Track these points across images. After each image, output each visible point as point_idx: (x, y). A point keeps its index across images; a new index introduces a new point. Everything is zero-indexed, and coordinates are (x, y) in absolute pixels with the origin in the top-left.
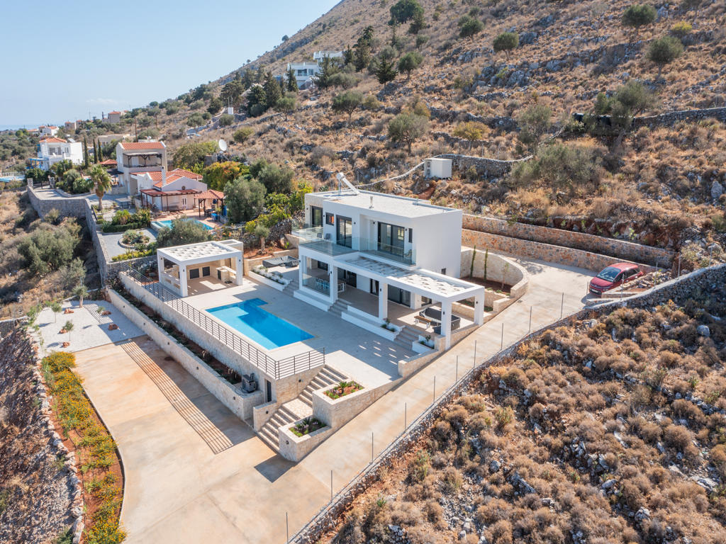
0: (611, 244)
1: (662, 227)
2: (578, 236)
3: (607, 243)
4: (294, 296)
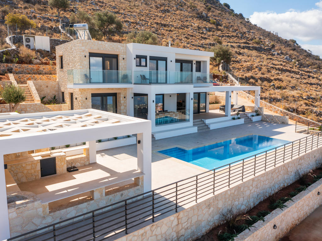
4: (156, 139)
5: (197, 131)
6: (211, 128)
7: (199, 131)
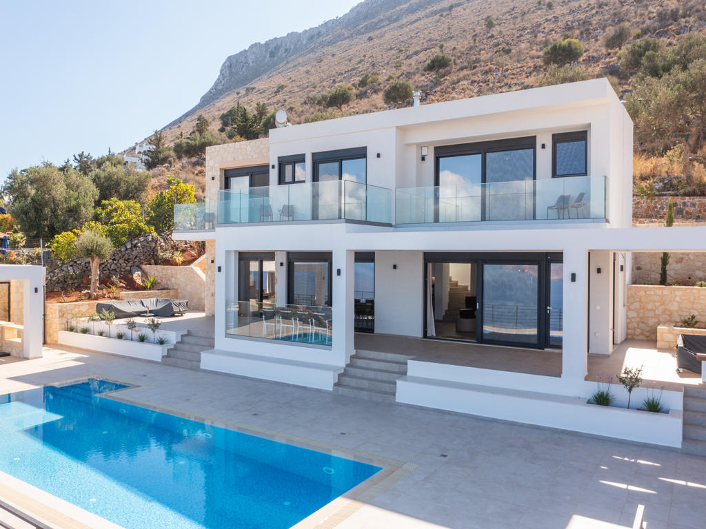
4: (201, 367)
5: (330, 388)
6: (400, 398)
7: (341, 390)
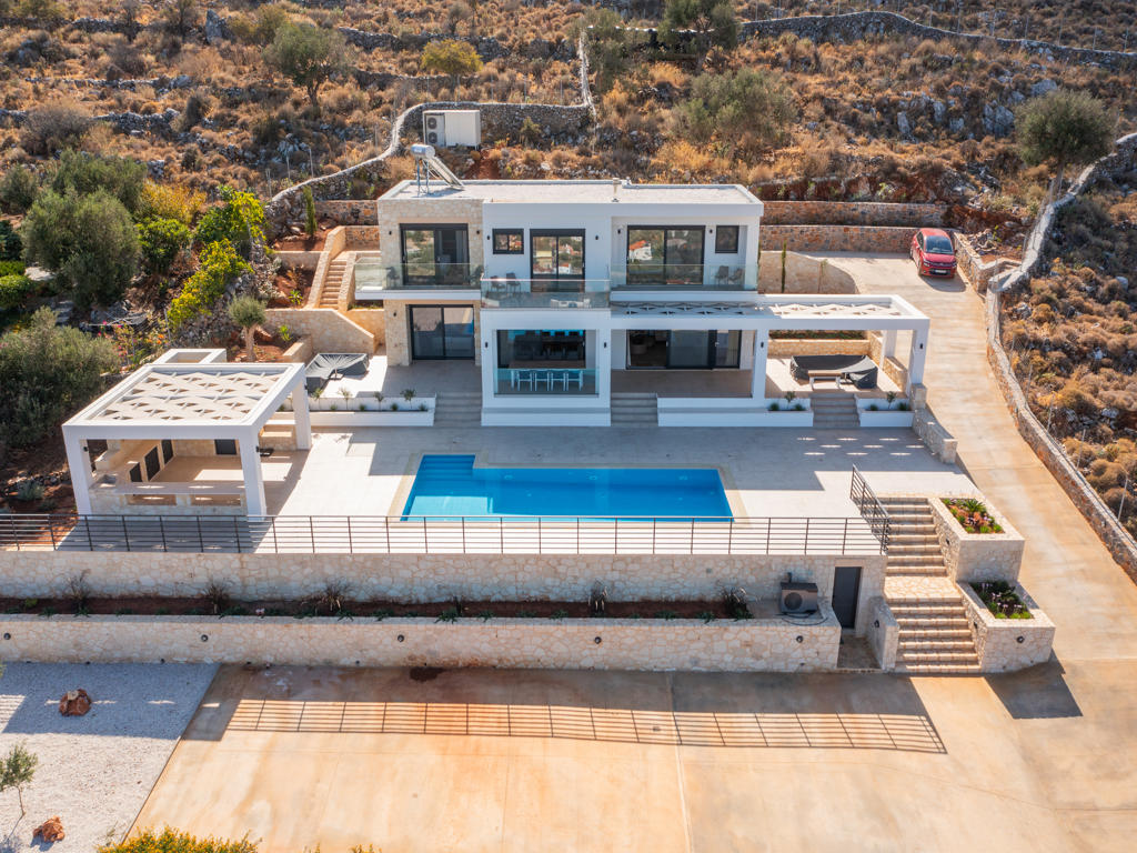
0: (860, 210)
1: (912, 177)
2: (811, 206)
3: (854, 210)
4: (488, 425)
5: (609, 424)
6: (661, 424)
7: (617, 425)
